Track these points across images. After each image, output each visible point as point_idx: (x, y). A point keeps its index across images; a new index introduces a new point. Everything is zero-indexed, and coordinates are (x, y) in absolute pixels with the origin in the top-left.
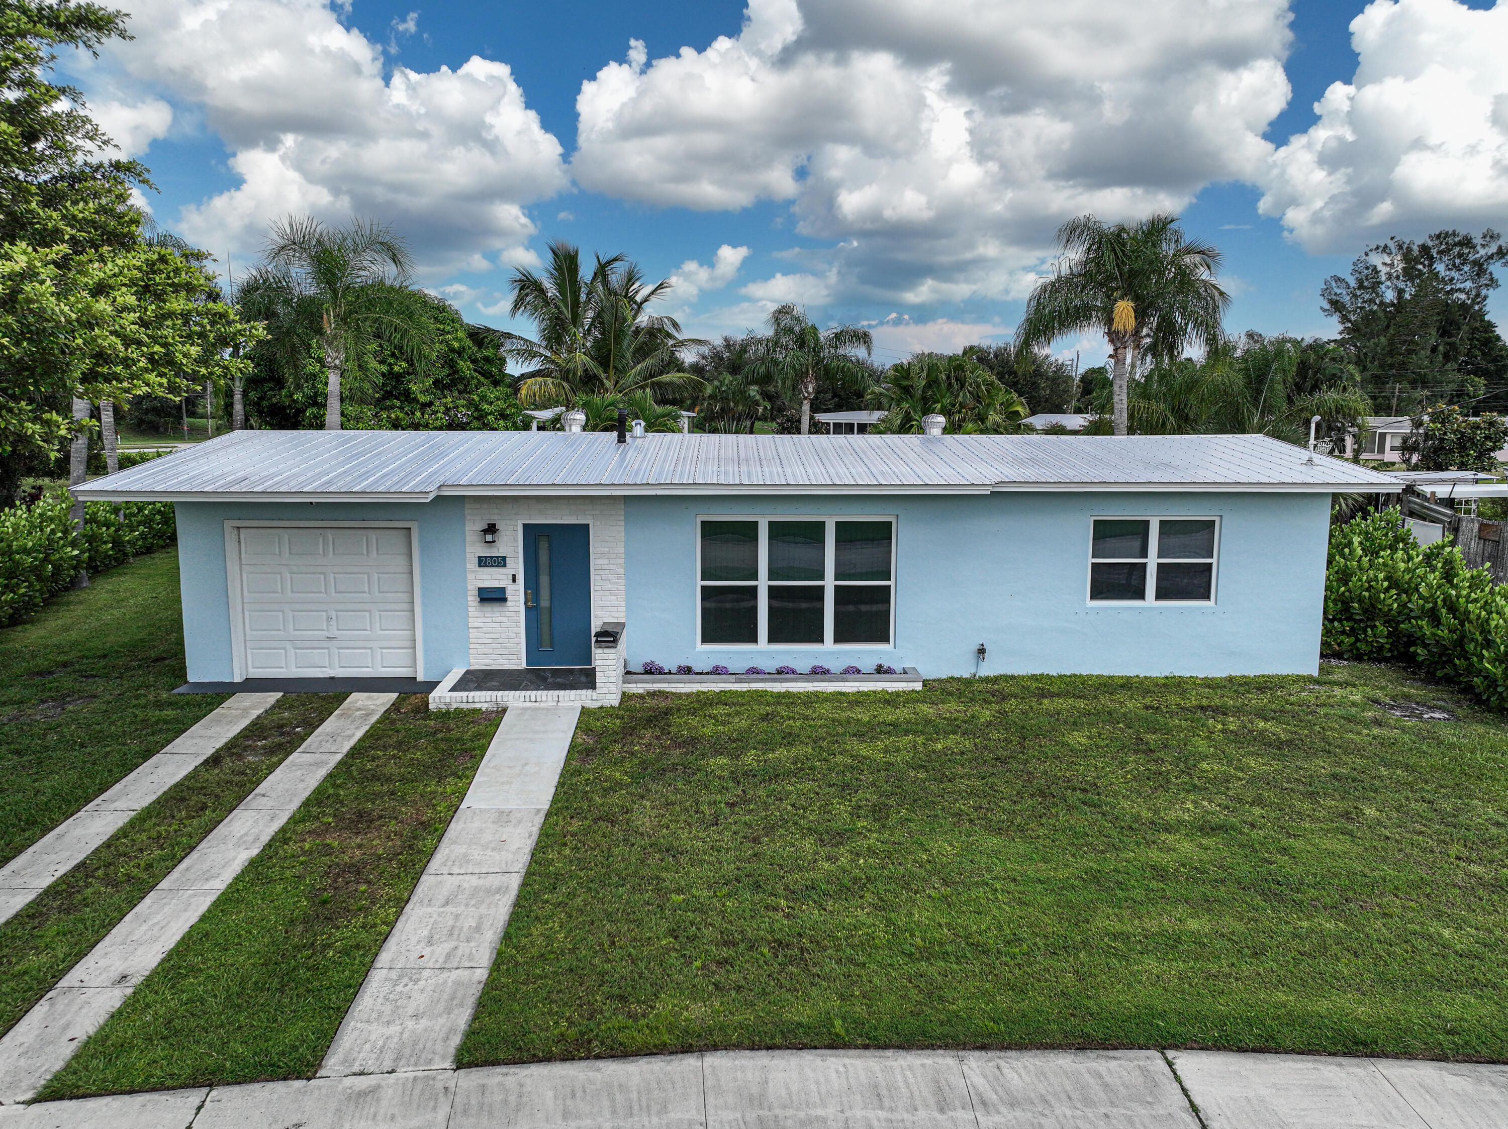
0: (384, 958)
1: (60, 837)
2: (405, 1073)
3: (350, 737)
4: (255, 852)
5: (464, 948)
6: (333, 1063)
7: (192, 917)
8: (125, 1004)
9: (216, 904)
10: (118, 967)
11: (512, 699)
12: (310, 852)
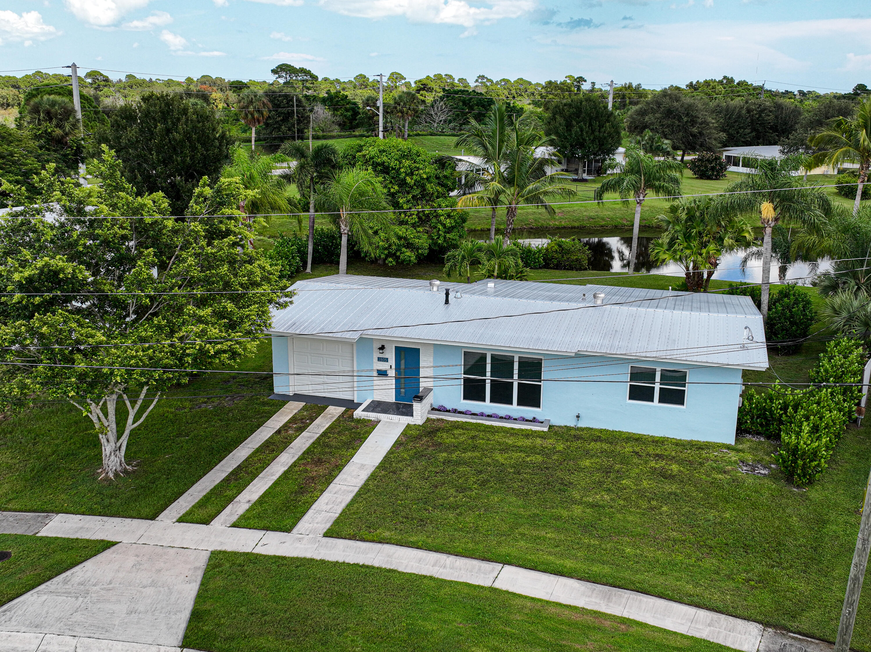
0: (314, 507)
1: (234, 455)
2: (311, 536)
3: (324, 427)
4: (286, 468)
5: (335, 507)
6: (295, 531)
7: (266, 487)
8: (249, 508)
9: (273, 484)
10: (248, 498)
11: (383, 417)
12: (301, 471)
